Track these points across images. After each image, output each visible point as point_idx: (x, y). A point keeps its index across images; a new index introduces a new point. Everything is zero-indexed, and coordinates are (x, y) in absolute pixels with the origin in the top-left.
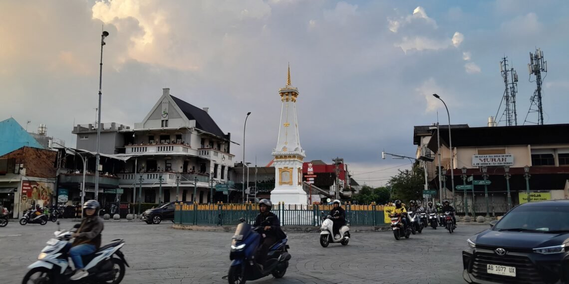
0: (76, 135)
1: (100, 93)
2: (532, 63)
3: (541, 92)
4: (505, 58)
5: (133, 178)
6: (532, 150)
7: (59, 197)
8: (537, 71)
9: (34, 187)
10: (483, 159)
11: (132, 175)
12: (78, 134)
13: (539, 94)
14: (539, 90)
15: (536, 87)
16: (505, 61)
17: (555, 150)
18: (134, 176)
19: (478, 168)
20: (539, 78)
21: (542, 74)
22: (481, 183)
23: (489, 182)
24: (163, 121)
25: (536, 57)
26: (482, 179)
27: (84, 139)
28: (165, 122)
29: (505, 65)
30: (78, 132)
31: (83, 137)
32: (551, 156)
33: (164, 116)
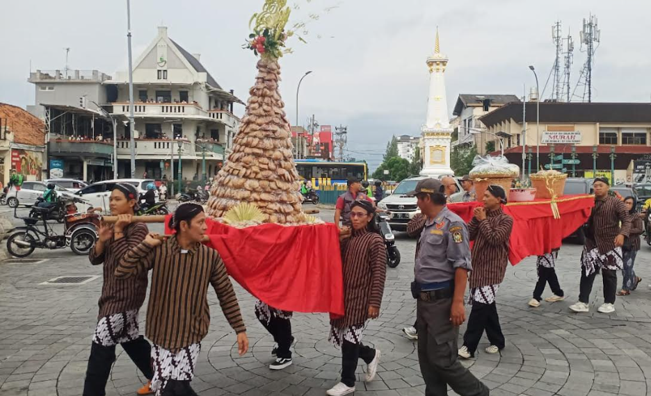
0: (34, 85)
1: (129, 35)
2: (584, 31)
3: (591, 63)
4: (558, 23)
5: (129, 146)
6: (600, 128)
7: (52, 171)
8: (588, 41)
9: (23, 158)
10: (552, 136)
11: (127, 143)
12: (36, 83)
13: (589, 65)
14: (589, 61)
15: (586, 59)
16: (558, 26)
17: (619, 129)
18: (129, 144)
19: (546, 145)
20: (590, 48)
21: (595, 44)
22: (571, 162)
23: (578, 162)
24: (159, 71)
25: (590, 25)
26: (571, 158)
27: (47, 90)
28: (162, 73)
29: (558, 30)
30: (38, 81)
31: (45, 89)
32: (615, 134)
33: (160, 64)
